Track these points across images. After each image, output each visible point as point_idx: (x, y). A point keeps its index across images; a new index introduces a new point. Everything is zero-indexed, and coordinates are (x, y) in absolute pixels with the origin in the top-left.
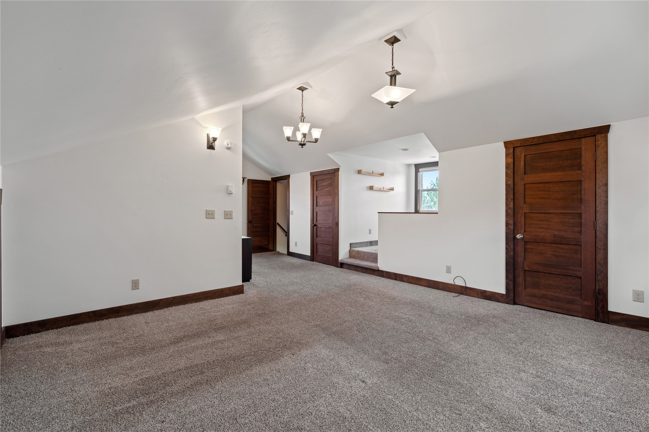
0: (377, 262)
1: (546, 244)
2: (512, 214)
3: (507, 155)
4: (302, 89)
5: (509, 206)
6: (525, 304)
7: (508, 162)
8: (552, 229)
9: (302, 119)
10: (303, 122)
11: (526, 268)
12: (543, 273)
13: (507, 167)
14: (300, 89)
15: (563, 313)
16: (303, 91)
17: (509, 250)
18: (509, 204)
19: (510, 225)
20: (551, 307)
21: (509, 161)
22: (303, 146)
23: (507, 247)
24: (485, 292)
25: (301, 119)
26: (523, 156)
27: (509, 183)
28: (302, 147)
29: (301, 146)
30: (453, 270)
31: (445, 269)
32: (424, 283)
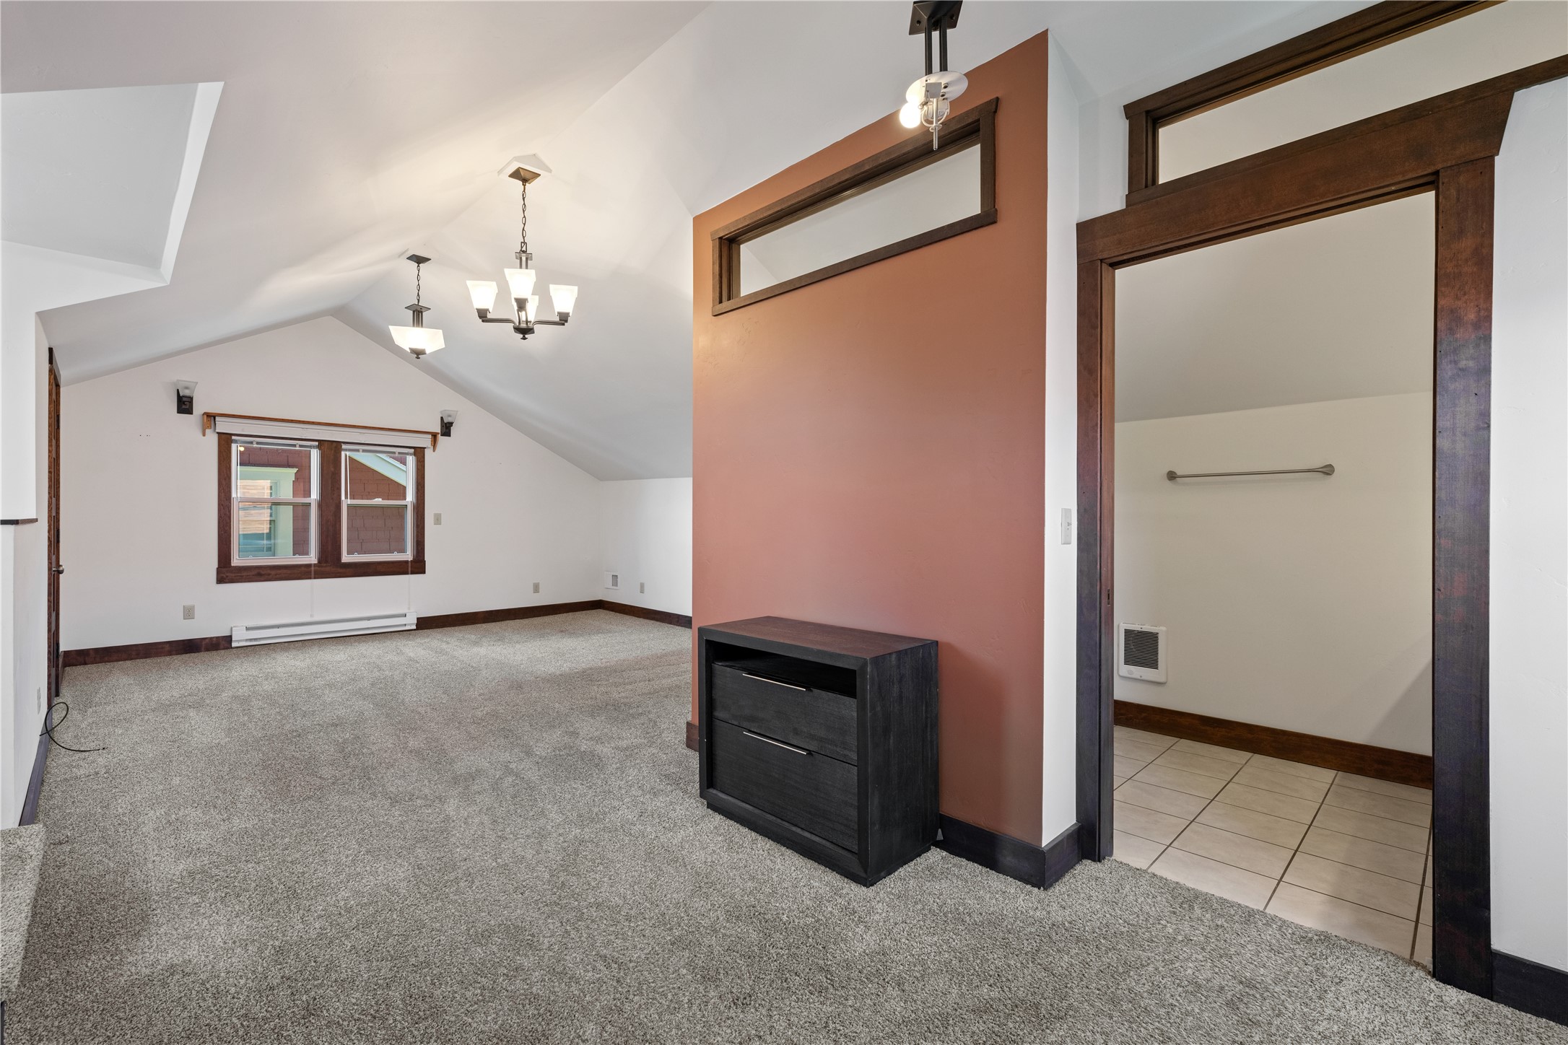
4: (523, 176)
9: (524, 259)
10: (527, 268)
14: (516, 175)
16: (525, 181)
22: (526, 336)
25: (521, 259)
28: (524, 338)
29: (522, 336)
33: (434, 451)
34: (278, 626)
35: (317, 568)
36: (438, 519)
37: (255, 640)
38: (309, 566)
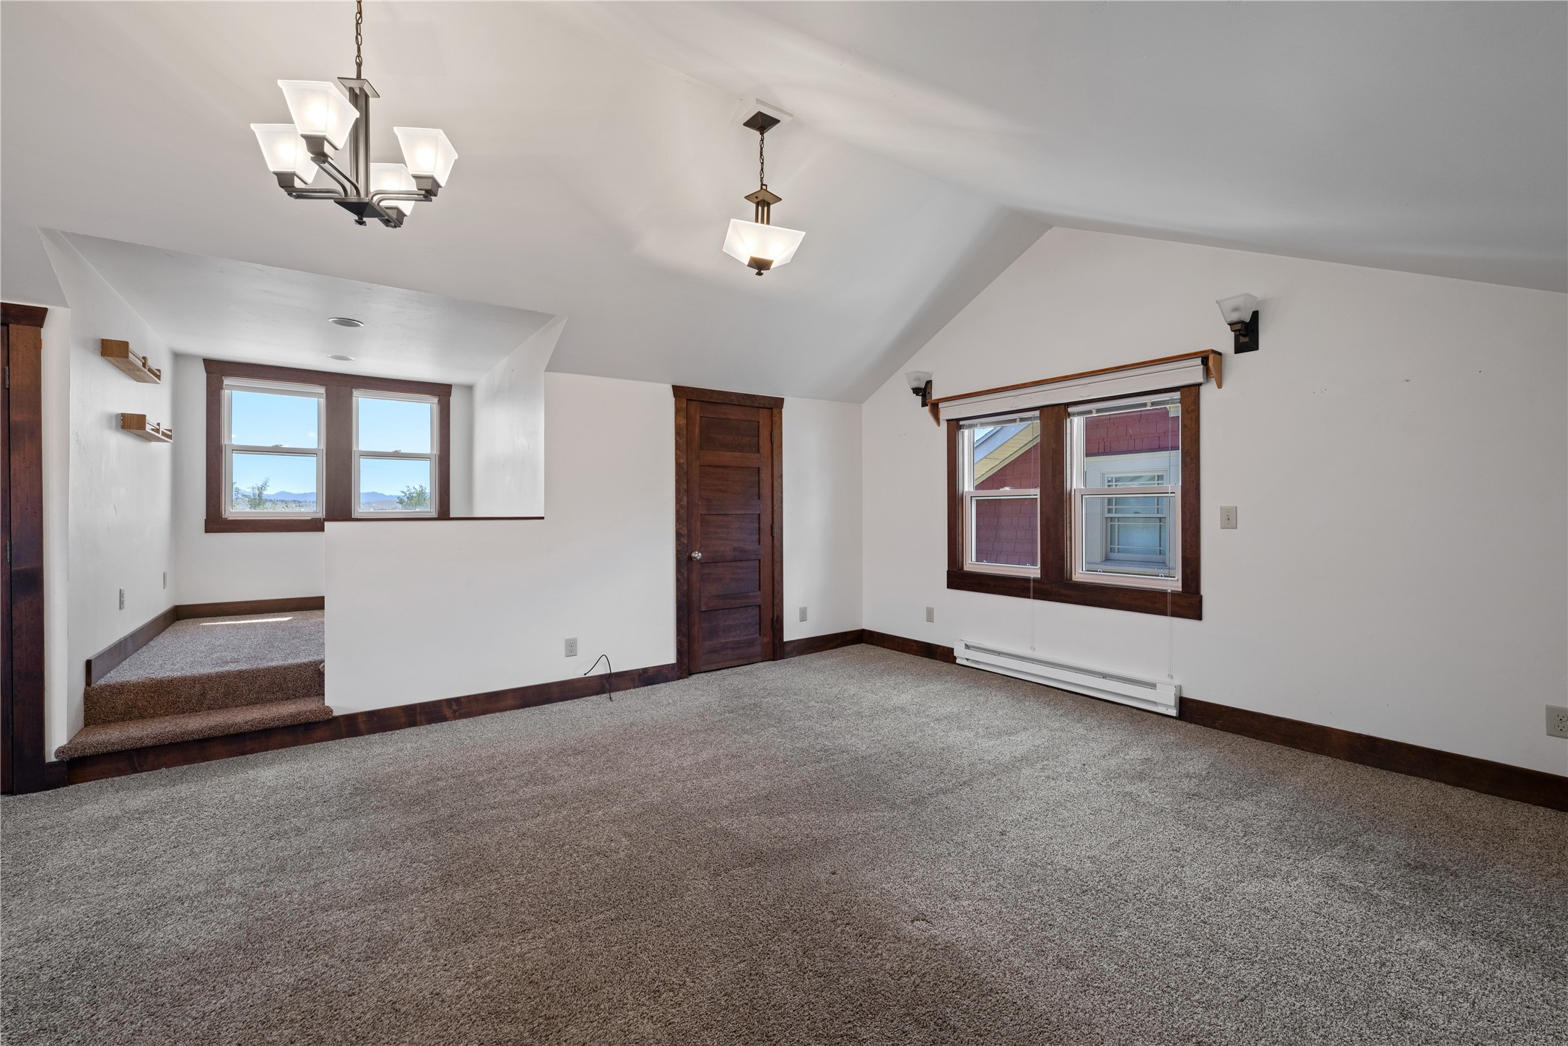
0: (321, 693)
1: (725, 564)
2: (685, 516)
3: (677, 411)
5: (682, 503)
6: (703, 669)
7: (679, 424)
8: (731, 540)
11: (704, 608)
12: (722, 611)
13: (678, 433)
15: (744, 663)
17: (682, 581)
18: (681, 500)
19: (683, 536)
20: (732, 660)
21: (681, 423)
23: (679, 577)
24: (645, 670)
26: (698, 417)
27: (681, 461)
30: (581, 648)
31: (562, 649)
32: (510, 702)
33: (1220, 386)
34: (999, 653)
35: (1036, 584)
36: (1229, 519)
37: (977, 662)
38: (1027, 580)
